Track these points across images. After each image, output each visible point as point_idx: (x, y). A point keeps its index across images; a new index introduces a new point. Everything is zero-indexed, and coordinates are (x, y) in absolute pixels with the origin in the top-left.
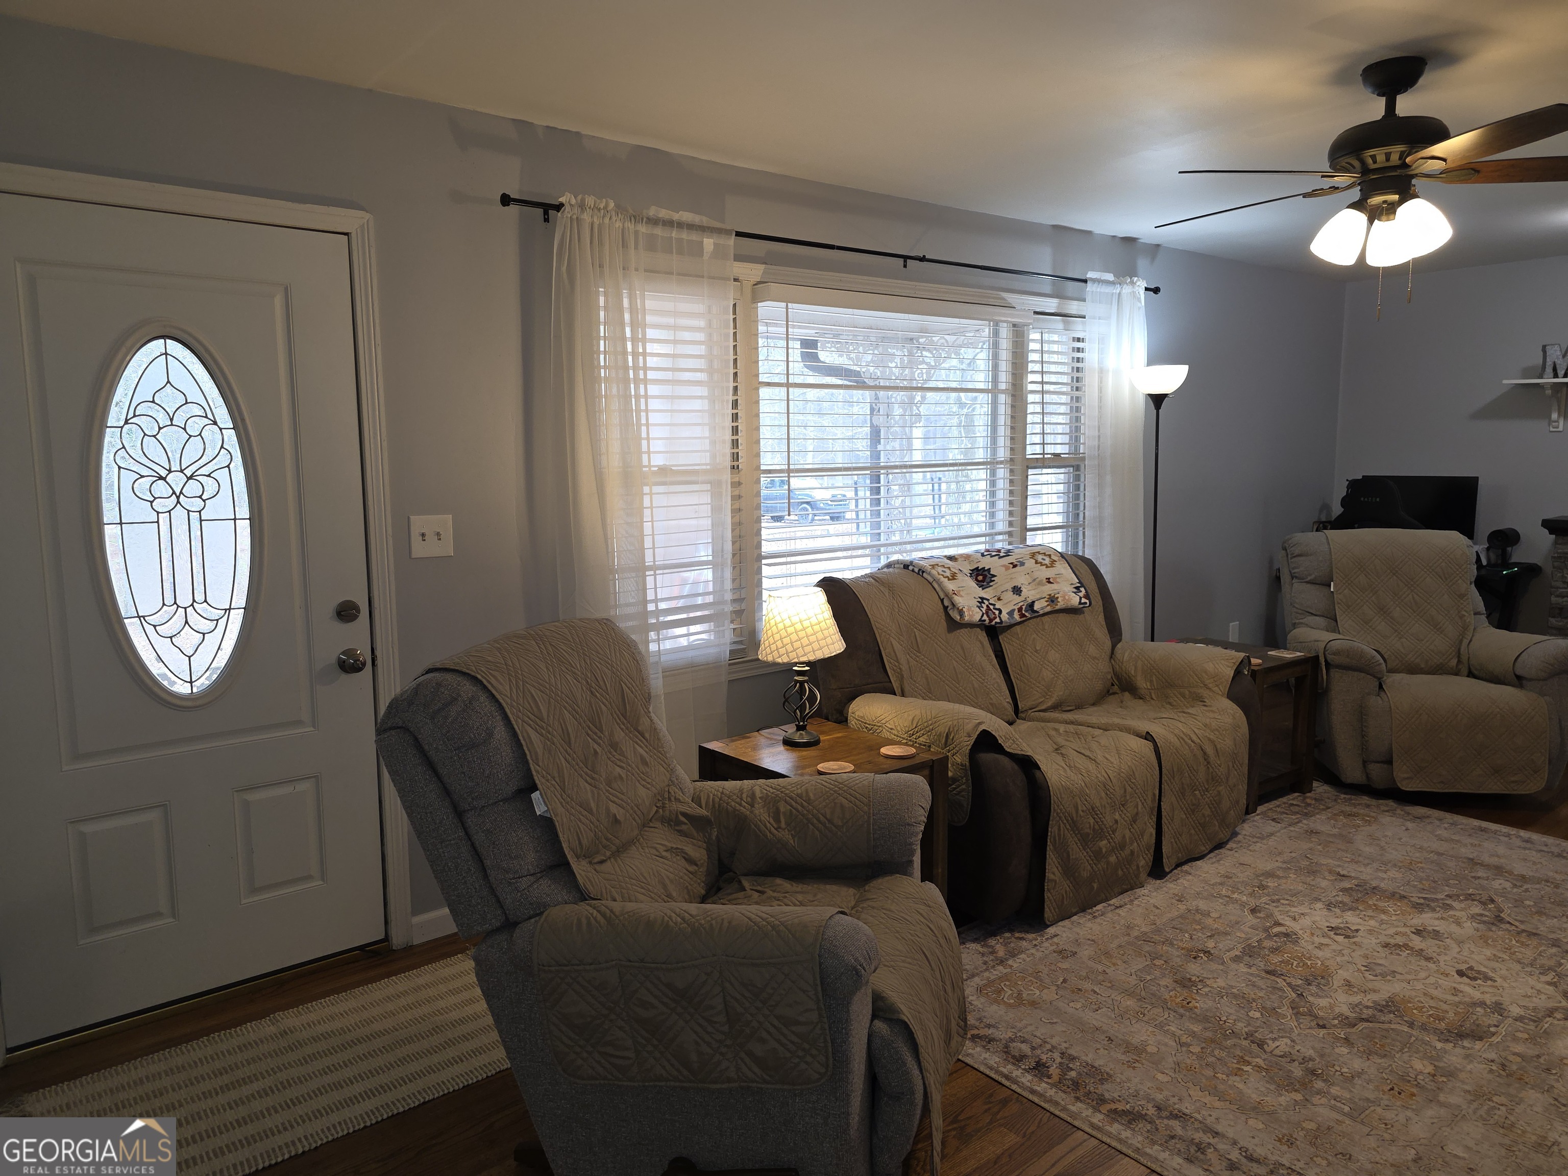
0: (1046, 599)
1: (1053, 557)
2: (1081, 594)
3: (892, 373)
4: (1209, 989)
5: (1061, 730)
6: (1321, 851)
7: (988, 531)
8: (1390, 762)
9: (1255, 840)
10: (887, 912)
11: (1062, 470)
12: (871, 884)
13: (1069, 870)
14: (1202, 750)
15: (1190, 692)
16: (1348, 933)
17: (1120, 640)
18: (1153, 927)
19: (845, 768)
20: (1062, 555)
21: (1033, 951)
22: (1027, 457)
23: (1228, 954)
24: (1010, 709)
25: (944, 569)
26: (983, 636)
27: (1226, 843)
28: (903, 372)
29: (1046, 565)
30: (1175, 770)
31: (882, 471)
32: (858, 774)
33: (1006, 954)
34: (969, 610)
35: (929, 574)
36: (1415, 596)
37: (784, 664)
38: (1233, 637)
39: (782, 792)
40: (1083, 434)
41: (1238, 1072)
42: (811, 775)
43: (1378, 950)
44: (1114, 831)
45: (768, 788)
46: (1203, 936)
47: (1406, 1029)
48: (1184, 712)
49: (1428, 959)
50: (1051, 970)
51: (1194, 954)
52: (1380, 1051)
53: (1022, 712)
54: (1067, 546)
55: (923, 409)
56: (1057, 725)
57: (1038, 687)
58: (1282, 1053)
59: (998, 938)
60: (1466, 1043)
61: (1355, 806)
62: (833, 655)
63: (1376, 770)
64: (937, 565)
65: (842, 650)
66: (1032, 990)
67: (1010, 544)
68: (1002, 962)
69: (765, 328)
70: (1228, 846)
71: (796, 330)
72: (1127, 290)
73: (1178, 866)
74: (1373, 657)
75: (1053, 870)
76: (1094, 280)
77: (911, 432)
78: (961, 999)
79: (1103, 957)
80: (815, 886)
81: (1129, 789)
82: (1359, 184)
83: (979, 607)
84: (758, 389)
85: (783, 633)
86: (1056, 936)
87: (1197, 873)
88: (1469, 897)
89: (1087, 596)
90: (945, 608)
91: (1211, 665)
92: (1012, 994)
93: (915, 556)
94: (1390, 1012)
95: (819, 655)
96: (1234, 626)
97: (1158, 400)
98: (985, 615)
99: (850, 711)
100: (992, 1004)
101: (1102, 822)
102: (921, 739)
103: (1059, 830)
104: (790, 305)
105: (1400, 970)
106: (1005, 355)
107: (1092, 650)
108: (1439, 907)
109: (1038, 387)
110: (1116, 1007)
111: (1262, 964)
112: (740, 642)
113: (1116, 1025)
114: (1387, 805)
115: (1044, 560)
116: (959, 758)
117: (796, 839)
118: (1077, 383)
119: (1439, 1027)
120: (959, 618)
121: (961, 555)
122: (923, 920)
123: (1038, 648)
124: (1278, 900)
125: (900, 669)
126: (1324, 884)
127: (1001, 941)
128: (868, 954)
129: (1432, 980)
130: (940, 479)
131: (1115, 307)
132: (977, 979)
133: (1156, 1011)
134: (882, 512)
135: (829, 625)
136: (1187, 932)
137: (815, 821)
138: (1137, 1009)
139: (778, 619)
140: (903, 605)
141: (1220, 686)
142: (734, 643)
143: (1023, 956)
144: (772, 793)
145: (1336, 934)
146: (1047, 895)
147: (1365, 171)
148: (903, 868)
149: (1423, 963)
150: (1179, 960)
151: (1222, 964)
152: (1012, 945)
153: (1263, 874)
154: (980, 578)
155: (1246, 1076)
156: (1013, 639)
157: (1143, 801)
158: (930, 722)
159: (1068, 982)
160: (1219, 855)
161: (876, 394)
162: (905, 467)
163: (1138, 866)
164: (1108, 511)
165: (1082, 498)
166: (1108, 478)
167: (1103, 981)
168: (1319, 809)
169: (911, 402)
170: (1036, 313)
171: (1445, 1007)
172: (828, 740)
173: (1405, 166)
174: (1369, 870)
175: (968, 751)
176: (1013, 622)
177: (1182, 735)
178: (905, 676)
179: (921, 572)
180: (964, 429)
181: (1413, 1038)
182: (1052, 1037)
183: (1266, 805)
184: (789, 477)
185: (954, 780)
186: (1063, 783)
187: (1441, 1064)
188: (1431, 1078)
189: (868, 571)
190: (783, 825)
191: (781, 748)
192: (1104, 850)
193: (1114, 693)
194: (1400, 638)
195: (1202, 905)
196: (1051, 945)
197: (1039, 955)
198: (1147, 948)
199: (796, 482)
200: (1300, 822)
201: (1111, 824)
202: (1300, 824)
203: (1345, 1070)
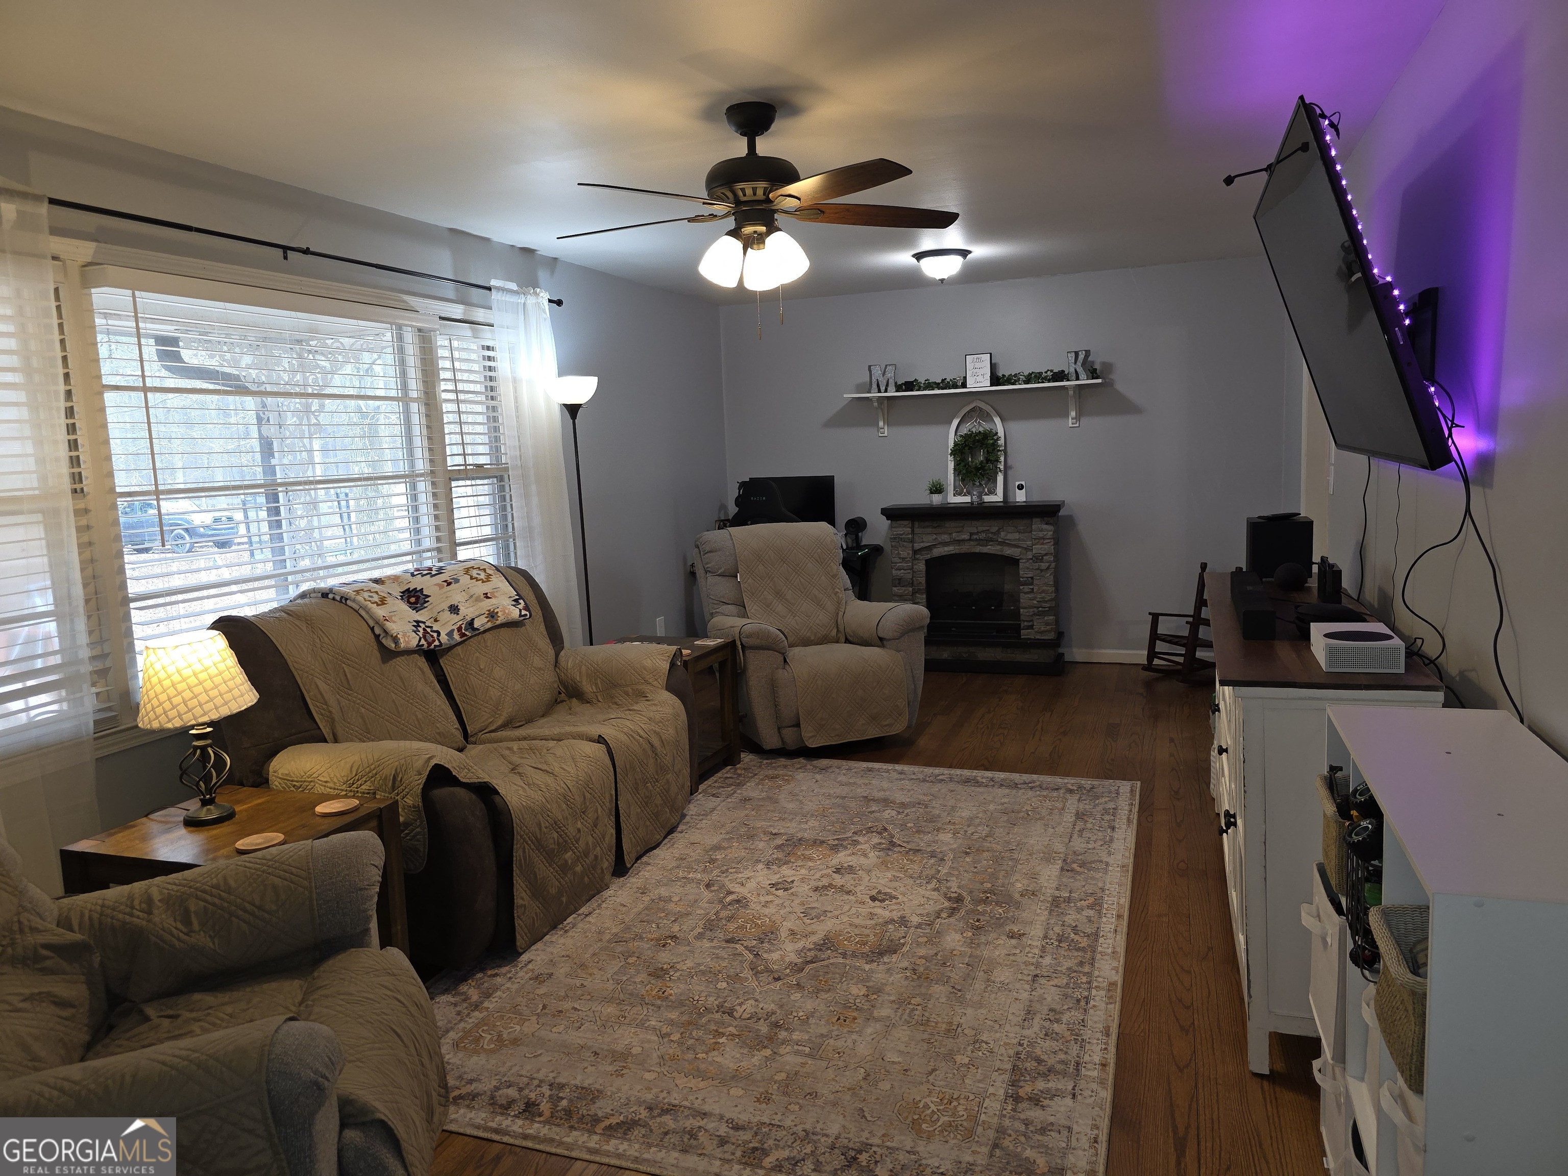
0: (486, 615)
1: (488, 571)
2: (521, 607)
3: (279, 377)
4: (681, 972)
5: (515, 749)
6: (755, 816)
7: (414, 549)
8: (798, 725)
9: (701, 817)
10: (347, 997)
11: (486, 481)
12: (322, 969)
13: (537, 890)
14: (650, 743)
15: (633, 689)
16: (783, 886)
17: (563, 648)
18: (622, 926)
19: (273, 839)
20: (497, 569)
21: (509, 985)
22: (449, 468)
23: (692, 933)
24: (459, 736)
25: (371, 594)
26: (422, 662)
27: (677, 827)
28: (293, 377)
29: (482, 579)
30: (628, 767)
31: (280, 489)
32: (291, 845)
33: (480, 997)
34: (404, 636)
35: (354, 601)
36: (802, 580)
37: (176, 729)
38: (660, 632)
39: (190, 887)
40: (503, 444)
41: (715, 1047)
42: (228, 857)
43: (811, 895)
44: (577, 841)
45: (170, 887)
46: (668, 922)
47: (841, 960)
48: (630, 710)
49: (848, 893)
50: (529, 1000)
51: (662, 943)
52: (825, 987)
53: (471, 736)
54: (499, 558)
55: (323, 419)
56: (510, 744)
57: (486, 707)
58: (749, 1016)
59: (470, 981)
60: (886, 959)
61: (775, 769)
62: (243, 708)
63: (789, 734)
64: (362, 590)
65: (255, 701)
66: (512, 1028)
67: (440, 561)
68: (476, 1007)
69: (104, 321)
70: (679, 829)
71: (149, 326)
72: (531, 300)
73: (639, 858)
74: (777, 636)
75: (522, 894)
76: (499, 289)
77: (311, 444)
78: (440, 1065)
79: (579, 971)
80: (248, 989)
81: (588, 795)
82: (733, 214)
83: (415, 632)
84: (101, 394)
85: (172, 692)
86: (530, 962)
87: (656, 861)
88: (869, 830)
89: (526, 608)
90: (377, 637)
91: (649, 661)
92: (491, 1039)
93: (331, 582)
94: (828, 949)
95: (225, 712)
96: (660, 620)
97: (573, 410)
98: (422, 639)
99: (271, 770)
100: (472, 1056)
101: (566, 834)
102: (363, 787)
103: (524, 852)
104: (137, 293)
105: (829, 909)
106: (412, 361)
107: (537, 661)
108: (849, 844)
109: (452, 396)
110: (598, 1019)
111: (721, 935)
112: (109, 709)
113: (600, 1037)
114: (799, 763)
115: (479, 574)
116: (411, 799)
117: (216, 941)
118: (491, 391)
119: (865, 950)
120: (393, 646)
121: (389, 577)
122: (389, 993)
123: (482, 667)
124: (727, 870)
125: (330, 712)
126: (761, 845)
127: (473, 984)
128: (330, 1059)
129: (853, 910)
130: (347, 495)
131: (521, 317)
132: (452, 1034)
133: (635, 1010)
134: (285, 535)
135: (235, 674)
136: (654, 922)
137: (240, 913)
138: (618, 1013)
139: (162, 675)
140: (326, 639)
141: (659, 680)
142: (99, 710)
143: (499, 993)
144: (177, 891)
145: (777, 889)
146: (517, 922)
147: (738, 202)
148: (358, 940)
149: (846, 897)
150: (649, 952)
151: (688, 945)
152: (486, 985)
153: (711, 849)
154: (413, 600)
155: (723, 1048)
156: (455, 661)
157: (602, 804)
158: (373, 767)
159: (548, 1007)
160: (671, 839)
161: (262, 402)
162: (311, 483)
163: (602, 868)
164: (537, 520)
165: (509, 509)
166: (534, 488)
167: (583, 995)
168: (748, 777)
169: (308, 411)
170: (442, 318)
171: (867, 932)
172: (245, 810)
173: (769, 201)
174: (794, 824)
175: (419, 791)
176: (453, 643)
177: (631, 733)
178: (336, 719)
179: (344, 599)
180: (369, 440)
181: (848, 967)
182: (539, 1071)
183: (706, 782)
184: (158, 500)
185: (406, 825)
186: (524, 804)
187: (871, 984)
188: (866, 999)
189: (275, 605)
190: (196, 926)
191: (183, 831)
192: (570, 862)
193: (562, 701)
194: (794, 617)
195: (663, 892)
196: (527, 973)
197: (516, 986)
198: (619, 948)
199: (168, 506)
200: (735, 792)
201: (574, 834)
202: (735, 795)
203: (801, 1014)
